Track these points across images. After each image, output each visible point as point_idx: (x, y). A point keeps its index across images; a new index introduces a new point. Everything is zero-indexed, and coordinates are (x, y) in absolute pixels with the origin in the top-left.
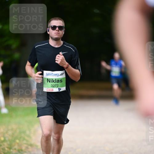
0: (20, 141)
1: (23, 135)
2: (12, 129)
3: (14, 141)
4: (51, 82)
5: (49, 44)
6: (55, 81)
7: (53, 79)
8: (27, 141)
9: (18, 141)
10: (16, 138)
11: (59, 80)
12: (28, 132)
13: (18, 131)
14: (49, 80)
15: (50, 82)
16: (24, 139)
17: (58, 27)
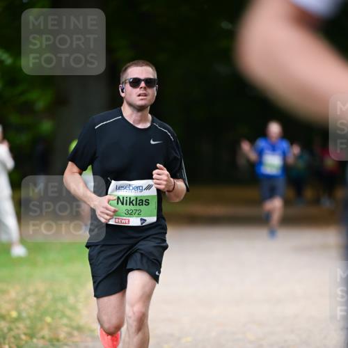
0: (53, 318)
1: (60, 306)
2: (36, 293)
3: (41, 319)
4: (126, 204)
5: (123, 118)
6: (134, 202)
7: (130, 198)
8: (70, 318)
9: (48, 319)
10: (45, 313)
11: (142, 200)
12: (71, 300)
13: (49, 296)
14: (122, 199)
15: (123, 204)
16: (64, 315)
17: (143, 80)
